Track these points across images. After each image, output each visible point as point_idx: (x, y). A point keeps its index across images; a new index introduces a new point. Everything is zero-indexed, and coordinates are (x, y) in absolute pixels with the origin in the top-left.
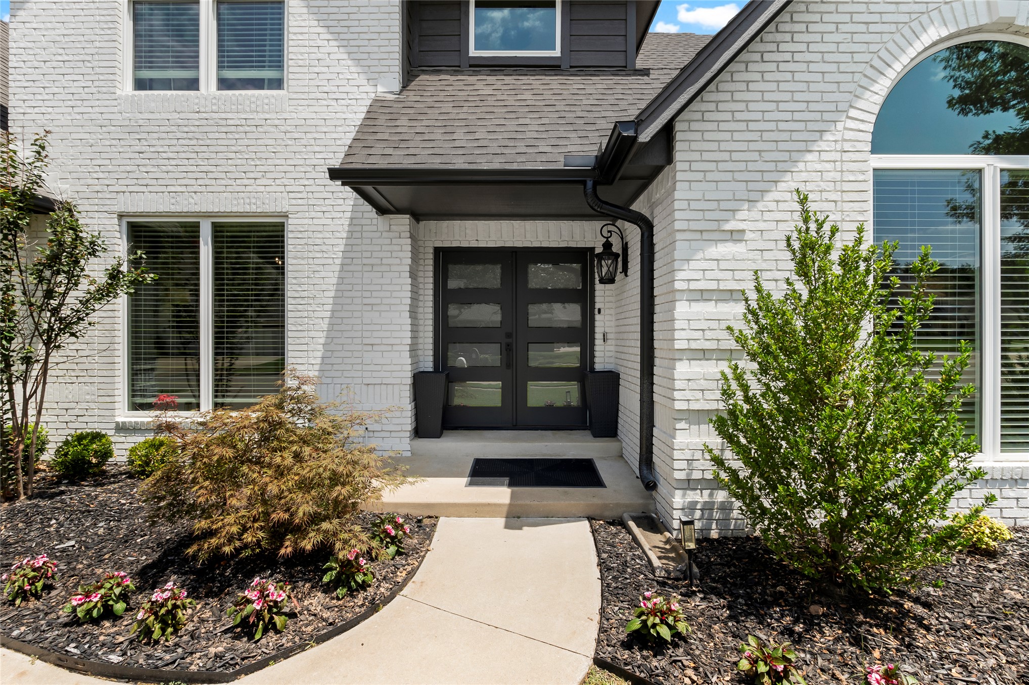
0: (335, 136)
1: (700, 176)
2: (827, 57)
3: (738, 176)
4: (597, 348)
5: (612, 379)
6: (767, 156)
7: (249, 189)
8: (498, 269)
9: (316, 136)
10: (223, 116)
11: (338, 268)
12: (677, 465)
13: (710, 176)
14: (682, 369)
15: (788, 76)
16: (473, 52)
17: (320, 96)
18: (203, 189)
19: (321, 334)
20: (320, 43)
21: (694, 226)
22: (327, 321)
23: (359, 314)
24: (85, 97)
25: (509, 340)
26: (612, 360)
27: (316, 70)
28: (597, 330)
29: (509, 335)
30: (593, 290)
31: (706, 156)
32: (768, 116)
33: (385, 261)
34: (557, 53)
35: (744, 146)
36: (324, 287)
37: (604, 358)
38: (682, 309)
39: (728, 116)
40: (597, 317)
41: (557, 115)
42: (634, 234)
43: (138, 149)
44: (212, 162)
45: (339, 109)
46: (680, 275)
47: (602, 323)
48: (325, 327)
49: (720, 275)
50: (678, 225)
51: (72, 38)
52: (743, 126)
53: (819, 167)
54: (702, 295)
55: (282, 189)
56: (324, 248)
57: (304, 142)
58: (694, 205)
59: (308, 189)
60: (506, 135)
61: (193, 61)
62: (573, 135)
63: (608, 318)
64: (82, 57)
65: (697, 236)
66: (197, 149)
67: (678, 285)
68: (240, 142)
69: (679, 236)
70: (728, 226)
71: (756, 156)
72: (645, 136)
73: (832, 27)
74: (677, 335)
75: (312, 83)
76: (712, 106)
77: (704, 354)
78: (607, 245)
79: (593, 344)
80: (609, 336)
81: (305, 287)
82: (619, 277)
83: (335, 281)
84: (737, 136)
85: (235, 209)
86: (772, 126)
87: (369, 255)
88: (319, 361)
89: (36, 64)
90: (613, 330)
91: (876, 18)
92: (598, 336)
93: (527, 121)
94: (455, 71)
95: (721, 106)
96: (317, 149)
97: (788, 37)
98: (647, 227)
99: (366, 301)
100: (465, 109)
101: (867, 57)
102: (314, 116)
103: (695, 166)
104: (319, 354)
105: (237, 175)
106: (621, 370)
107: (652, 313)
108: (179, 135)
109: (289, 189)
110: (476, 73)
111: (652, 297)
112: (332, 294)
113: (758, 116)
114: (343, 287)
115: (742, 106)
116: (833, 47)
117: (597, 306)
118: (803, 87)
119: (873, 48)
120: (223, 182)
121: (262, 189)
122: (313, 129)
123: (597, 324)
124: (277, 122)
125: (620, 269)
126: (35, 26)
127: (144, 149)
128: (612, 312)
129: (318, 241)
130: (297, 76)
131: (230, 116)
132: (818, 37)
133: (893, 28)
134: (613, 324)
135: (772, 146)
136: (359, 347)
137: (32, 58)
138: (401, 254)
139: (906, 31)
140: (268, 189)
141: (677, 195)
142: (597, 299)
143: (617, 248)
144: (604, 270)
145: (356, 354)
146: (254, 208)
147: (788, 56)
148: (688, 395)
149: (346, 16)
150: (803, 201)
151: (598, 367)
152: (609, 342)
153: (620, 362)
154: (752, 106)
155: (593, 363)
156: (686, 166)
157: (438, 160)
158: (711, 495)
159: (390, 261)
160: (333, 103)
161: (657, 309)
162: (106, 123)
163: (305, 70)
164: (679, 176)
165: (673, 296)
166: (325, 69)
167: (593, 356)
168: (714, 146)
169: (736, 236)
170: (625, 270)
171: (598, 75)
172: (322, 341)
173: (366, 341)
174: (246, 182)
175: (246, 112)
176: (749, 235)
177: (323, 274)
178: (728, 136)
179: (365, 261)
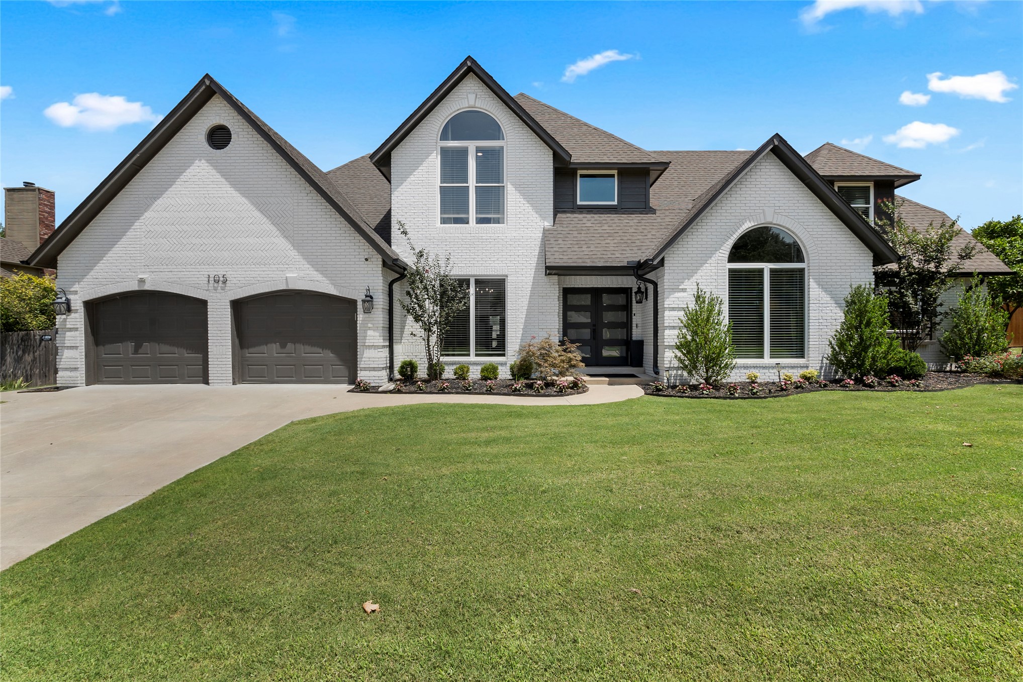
0: (527, 243)
1: (672, 271)
2: (713, 233)
3: (685, 271)
4: (633, 330)
5: (641, 343)
6: (694, 265)
7: (491, 265)
8: (589, 296)
9: (519, 243)
10: (481, 235)
11: (528, 297)
12: (665, 362)
13: (675, 271)
14: (667, 332)
15: (700, 240)
16: (579, 203)
17: (520, 227)
18: (472, 265)
19: (521, 324)
20: (520, 205)
21: (670, 287)
22: (524, 319)
23: (537, 316)
24: (423, 227)
25: (594, 328)
26: (640, 336)
27: (519, 216)
28: (633, 323)
29: (594, 325)
30: (631, 306)
31: (674, 265)
32: (694, 252)
33: (548, 294)
34: (615, 203)
35: (686, 262)
36: (523, 305)
37: (636, 334)
38: (667, 313)
39: (682, 252)
40: (634, 317)
41: (619, 238)
42: (651, 287)
43: (445, 249)
44: (476, 254)
45: (528, 232)
46: (666, 303)
47: (636, 320)
48: (523, 321)
49: (679, 303)
50: (665, 287)
51: (417, 203)
52: (686, 255)
53: (710, 268)
54: (673, 309)
55: (505, 265)
56: (523, 289)
57: (514, 246)
58: (670, 281)
59: (516, 265)
60: (602, 249)
61: (467, 211)
62: (628, 249)
63: (638, 317)
64: (422, 211)
65: (672, 290)
66: (470, 249)
67: (665, 306)
68: (488, 246)
69: (666, 290)
70: (680, 287)
71: (690, 265)
72: (655, 263)
73: (715, 224)
74: (665, 321)
75: (517, 221)
76: (676, 249)
77: (674, 328)
78: (639, 288)
79: (631, 329)
80: (639, 325)
81: (515, 305)
82: (644, 300)
83: (527, 303)
84: (684, 259)
85: (486, 273)
86: (695, 255)
87: (541, 292)
88: (521, 335)
89: (403, 214)
90: (640, 323)
91: (728, 221)
92: (634, 325)
93: (609, 241)
94: (572, 211)
95: (679, 249)
96: (519, 248)
97: (700, 227)
98: (655, 285)
99: (540, 311)
100: (583, 235)
101: (725, 233)
102: (518, 235)
103: (671, 268)
104: (521, 333)
105: (486, 259)
106: (644, 338)
107: (657, 315)
108: (462, 243)
109: (508, 265)
110: (581, 213)
111: (657, 309)
112: (526, 308)
113: (691, 252)
114: (530, 305)
115: (686, 249)
116: (715, 230)
117: (633, 312)
118: (705, 243)
119: (728, 230)
120: (481, 262)
121: (497, 265)
122: (518, 240)
123: (633, 320)
124: (503, 238)
125: (644, 298)
126: (402, 198)
127: (448, 249)
128: (640, 315)
129: (520, 286)
130: (511, 219)
131: (483, 235)
132: (710, 227)
133: (734, 224)
134: (640, 320)
135: (696, 262)
136: (537, 330)
137: (401, 211)
138: (554, 292)
139: (738, 225)
140: (500, 265)
141: (665, 277)
142: (633, 310)
143: (643, 290)
144: (638, 298)
145: (536, 333)
146: (493, 273)
147: (700, 233)
148: (669, 340)
149: (531, 194)
150: (698, 285)
151: (634, 339)
152: (639, 328)
153: (644, 335)
154: (689, 249)
155: (631, 337)
156: (668, 268)
157: (580, 261)
158: (677, 372)
159: (550, 295)
160: (526, 230)
161: (659, 313)
162: (432, 238)
163: (514, 216)
164: (666, 271)
165: (664, 309)
166: (523, 216)
167: (631, 334)
168: (677, 262)
169: (684, 290)
170: (646, 298)
171: (634, 214)
172: (522, 327)
173: (540, 327)
174: (490, 262)
175: (489, 233)
176: (688, 290)
177: (522, 300)
178: (681, 259)
179: (540, 295)
